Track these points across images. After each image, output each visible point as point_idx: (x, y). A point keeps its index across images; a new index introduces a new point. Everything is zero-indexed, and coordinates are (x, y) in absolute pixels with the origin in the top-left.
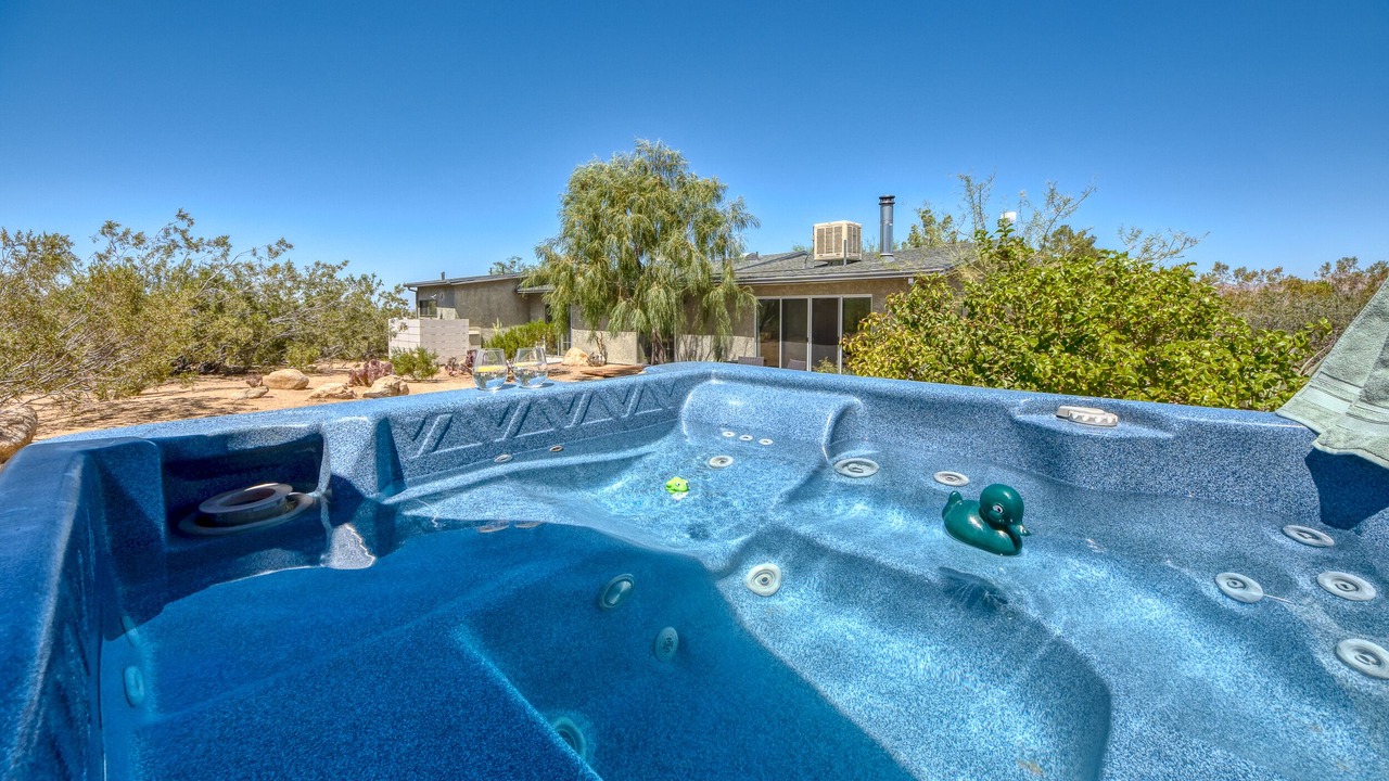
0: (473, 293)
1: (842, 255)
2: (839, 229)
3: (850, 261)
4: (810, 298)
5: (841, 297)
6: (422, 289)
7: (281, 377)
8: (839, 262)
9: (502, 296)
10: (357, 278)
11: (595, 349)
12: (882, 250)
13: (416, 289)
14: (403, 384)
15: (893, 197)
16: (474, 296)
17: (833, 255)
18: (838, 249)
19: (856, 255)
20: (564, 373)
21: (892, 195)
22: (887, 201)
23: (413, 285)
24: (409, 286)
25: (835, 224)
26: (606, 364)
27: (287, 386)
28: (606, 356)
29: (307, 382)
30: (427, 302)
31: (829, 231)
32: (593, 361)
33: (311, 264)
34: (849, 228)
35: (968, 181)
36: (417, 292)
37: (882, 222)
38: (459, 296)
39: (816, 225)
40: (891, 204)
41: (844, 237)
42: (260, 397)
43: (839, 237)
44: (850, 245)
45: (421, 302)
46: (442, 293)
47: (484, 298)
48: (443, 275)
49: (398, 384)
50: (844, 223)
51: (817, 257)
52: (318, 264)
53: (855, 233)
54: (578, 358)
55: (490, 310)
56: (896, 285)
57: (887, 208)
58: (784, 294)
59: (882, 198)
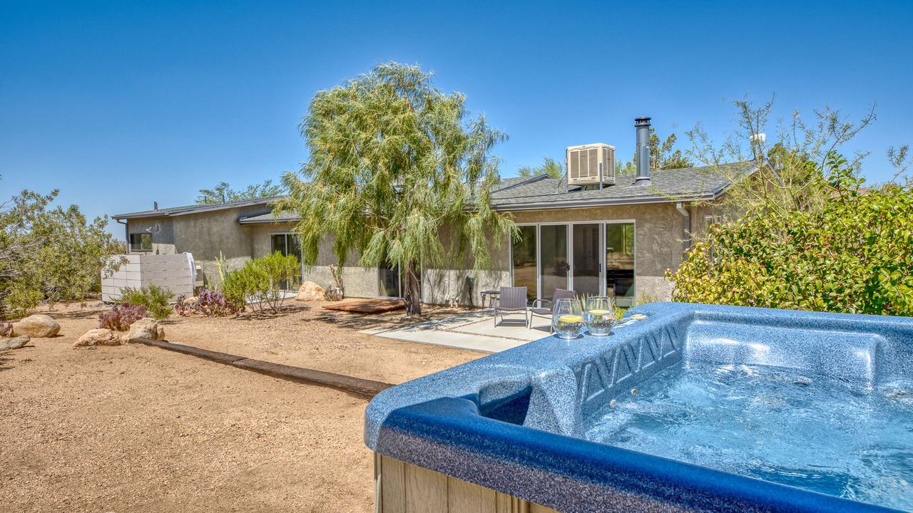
0: (192, 224)
1: (597, 179)
2: (594, 152)
3: (606, 186)
4: (570, 224)
5: (603, 222)
6: (132, 221)
7: (33, 324)
8: (595, 186)
9: (225, 227)
10: (65, 210)
11: (332, 282)
12: (639, 174)
13: (125, 221)
14: (160, 327)
15: (649, 119)
16: (194, 228)
17: (588, 179)
18: (593, 173)
19: (610, 178)
20: (302, 309)
21: (647, 116)
22: (643, 123)
23: (123, 218)
24: (118, 218)
25: (589, 146)
26: (343, 297)
27: (39, 334)
28: (343, 290)
29: (58, 329)
30: (139, 235)
31: (584, 154)
32: (330, 295)
33: (18, 194)
34: (604, 151)
35: (745, 107)
36: (127, 225)
37: (638, 144)
38: (178, 227)
39: (570, 148)
40: (647, 126)
41: (600, 160)
42: (22, 347)
43: (594, 160)
44: (605, 169)
45: (132, 236)
46: (158, 225)
47: (205, 230)
48: (156, 204)
49: (156, 327)
50: (599, 146)
51: (571, 181)
52: (25, 193)
53: (609, 155)
54: (314, 293)
55: (211, 242)
56: (660, 210)
57: (643, 131)
58: (541, 220)
59: (638, 120)
